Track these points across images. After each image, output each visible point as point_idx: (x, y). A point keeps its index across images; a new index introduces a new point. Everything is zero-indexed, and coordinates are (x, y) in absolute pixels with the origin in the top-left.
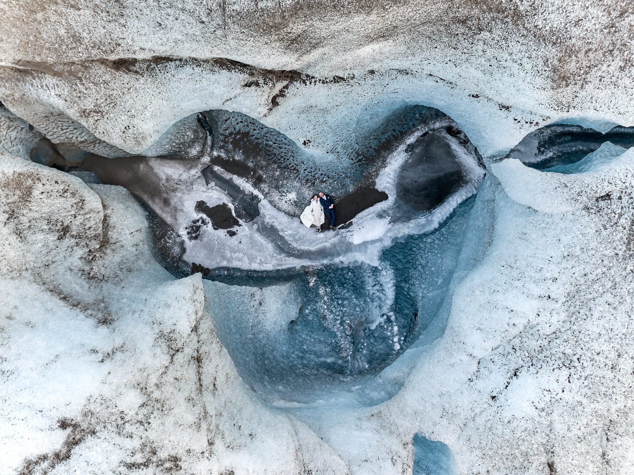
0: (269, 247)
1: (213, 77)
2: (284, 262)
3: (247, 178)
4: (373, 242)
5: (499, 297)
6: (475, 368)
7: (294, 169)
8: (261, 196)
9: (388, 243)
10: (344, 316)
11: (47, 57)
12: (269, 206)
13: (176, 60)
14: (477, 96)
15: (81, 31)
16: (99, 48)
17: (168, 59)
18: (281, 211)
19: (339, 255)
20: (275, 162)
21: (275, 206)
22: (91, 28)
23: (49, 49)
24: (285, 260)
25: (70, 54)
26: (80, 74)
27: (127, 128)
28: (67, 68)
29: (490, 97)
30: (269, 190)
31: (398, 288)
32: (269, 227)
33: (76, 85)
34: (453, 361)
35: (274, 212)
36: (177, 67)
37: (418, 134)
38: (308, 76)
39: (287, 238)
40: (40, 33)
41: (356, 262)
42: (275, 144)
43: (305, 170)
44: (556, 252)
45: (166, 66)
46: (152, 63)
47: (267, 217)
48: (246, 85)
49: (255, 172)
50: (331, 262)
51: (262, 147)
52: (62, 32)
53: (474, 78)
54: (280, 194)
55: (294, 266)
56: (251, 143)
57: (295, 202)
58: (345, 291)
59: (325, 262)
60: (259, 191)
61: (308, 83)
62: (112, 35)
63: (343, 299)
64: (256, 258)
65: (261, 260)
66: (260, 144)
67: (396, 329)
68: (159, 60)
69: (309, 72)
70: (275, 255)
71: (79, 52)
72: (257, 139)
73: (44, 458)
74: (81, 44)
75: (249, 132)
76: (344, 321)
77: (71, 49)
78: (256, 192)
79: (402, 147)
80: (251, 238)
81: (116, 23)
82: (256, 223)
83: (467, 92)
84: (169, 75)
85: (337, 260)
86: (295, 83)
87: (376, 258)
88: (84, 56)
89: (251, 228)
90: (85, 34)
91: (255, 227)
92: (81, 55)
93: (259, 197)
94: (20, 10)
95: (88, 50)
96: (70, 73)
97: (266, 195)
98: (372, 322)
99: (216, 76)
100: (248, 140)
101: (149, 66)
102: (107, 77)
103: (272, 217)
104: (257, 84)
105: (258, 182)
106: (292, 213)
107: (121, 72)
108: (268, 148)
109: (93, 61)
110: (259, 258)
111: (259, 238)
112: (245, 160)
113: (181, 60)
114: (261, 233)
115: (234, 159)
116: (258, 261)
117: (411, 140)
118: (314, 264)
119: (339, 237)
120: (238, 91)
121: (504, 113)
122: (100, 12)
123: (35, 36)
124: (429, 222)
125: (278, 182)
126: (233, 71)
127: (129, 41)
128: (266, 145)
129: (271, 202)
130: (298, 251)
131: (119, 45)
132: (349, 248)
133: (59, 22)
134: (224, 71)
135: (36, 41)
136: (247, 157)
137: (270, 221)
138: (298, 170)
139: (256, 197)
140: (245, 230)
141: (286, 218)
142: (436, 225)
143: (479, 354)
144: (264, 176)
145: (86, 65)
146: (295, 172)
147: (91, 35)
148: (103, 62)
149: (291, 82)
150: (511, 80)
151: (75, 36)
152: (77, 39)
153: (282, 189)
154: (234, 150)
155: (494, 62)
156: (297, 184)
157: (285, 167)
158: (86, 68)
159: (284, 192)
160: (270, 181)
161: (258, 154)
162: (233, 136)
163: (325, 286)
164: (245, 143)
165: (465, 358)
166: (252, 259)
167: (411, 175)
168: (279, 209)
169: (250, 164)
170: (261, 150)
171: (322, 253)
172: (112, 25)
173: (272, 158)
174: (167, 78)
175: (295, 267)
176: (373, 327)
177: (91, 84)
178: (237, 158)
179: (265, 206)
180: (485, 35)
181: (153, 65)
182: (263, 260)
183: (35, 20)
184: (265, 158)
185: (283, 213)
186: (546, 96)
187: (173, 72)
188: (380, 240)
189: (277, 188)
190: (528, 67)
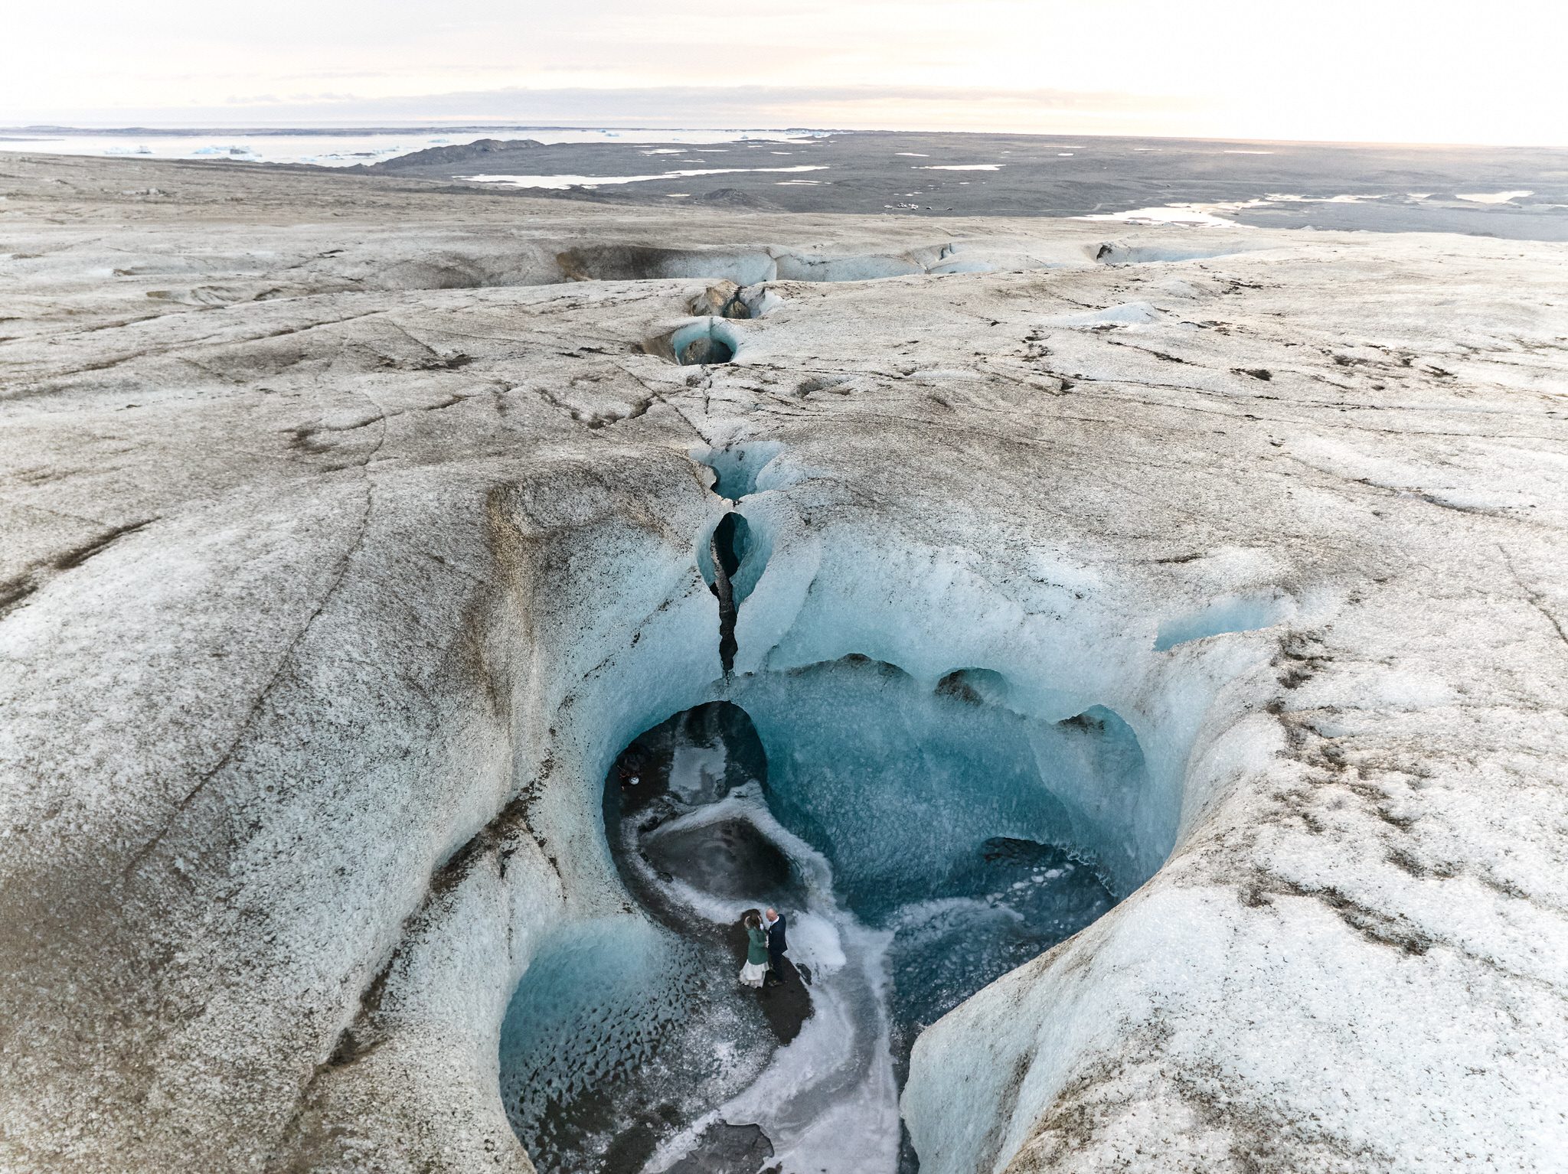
0: (838, 1112)
1: (459, 919)
2: (881, 1086)
3: (659, 1139)
4: (842, 935)
6: (1040, 617)
7: (664, 1027)
8: (711, 1118)
9: (847, 917)
10: (1001, 957)
11: (247, 1160)
12: (738, 1103)
13: (391, 965)
14: (637, 637)
15: (240, 1051)
16: (295, 1050)
17: (379, 981)
18: (754, 1081)
19: (867, 989)
21: (741, 1091)
22: (249, 1028)
23: (232, 1141)
24: (876, 1083)
25: (272, 1106)
26: (327, 1127)
28: (297, 1140)
29: (645, 616)
30: (699, 1096)
32: (791, 1109)
33: (345, 1148)
34: (1036, 642)
35: (755, 1094)
36: (404, 974)
38: (526, 790)
39: (822, 1076)
40: (186, 1132)
41: (883, 964)
45: (391, 993)
46: (371, 1015)
47: (765, 1108)
48: (502, 875)
49: (646, 1118)
50: (883, 1001)
51: (592, 1085)
52: (216, 1087)
53: (613, 619)
54: (714, 1076)
55: (890, 1069)
56: (577, 1107)
57: (737, 1047)
58: (947, 962)
59: (882, 1012)
60: (696, 1118)
61: (537, 794)
62: (287, 1003)
63: (965, 962)
64: (868, 1140)
65: (874, 1132)
66: (584, 1088)
68: (371, 998)
69: (524, 785)
70: (862, 1102)
71: (279, 1089)
72: (570, 1089)
74: (264, 1072)
76: (1012, 955)
77: (262, 1099)
78: (699, 1126)
80: (815, 1147)
81: (275, 970)
82: (777, 1132)
83: (627, 646)
84: (411, 999)
85: (878, 992)
86: (529, 812)
87: (877, 934)
88: (292, 1087)
89: (788, 1146)
90: (252, 1051)
91: (785, 1136)
92: (287, 1088)
93: (712, 1122)
94: (116, 1119)
95: (284, 1070)
96: (311, 1140)
97: (710, 1105)
99: (463, 909)
100: (568, 1109)
101: (372, 1021)
102: (361, 1086)
104: (507, 854)
105: (673, 1116)
106: (761, 1060)
107: (364, 1059)
108: (599, 1074)
109: (312, 1082)
110: (868, 1135)
111: (818, 1129)
112: (613, 1133)
113: (396, 954)
114: (805, 1124)
115: (602, 1157)
116: (876, 1137)
118: (886, 1032)
119: (827, 988)
120: (505, 893)
122: (236, 979)
123: (186, 1146)
124: (810, 862)
125: (685, 1073)
126: (468, 871)
127: (320, 986)
128: (592, 1073)
129: (729, 1098)
130: (855, 1056)
131: (311, 1012)
133: (194, 1075)
134: (461, 886)
135: (197, 1153)
136: (608, 1126)
137: (776, 1104)
138: (668, 1021)
139: (710, 1128)
140: (791, 1158)
141: (772, 1072)
142: (819, 857)
143: (1018, 615)
144: (663, 1100)
145: (311, 1099)
146: (669, 1027)
147: (260, 1039)
148: (322, 1070)
149: (526, 818)
151: (240, 1070)
152: (248, 1072)
153: (703, 1067)
154: (581, 1149)
158: (319, 1104)
159: (710, 1065)
160: (679, 1090)
161: (607, 1102)
167: (719, 879)
168: (750, 1083)
169: (628, 1124)
170: (599, 1092)
171: (863, 1014)
172: (272, 984)
173: (625, 1071)
174: (416, 1006)
175: (894, 1065)
176: (1019, 917)
177: (362, 1118)
178: (602, 1149)
179: (738, 1111)
181: (376, 1015)
182: (873, 1127)
183: (155, 1114)
184: (619, 1089)
185: (762, 1076)
187: (410, 989)
188: (840, 927)
189: (697, 1078)
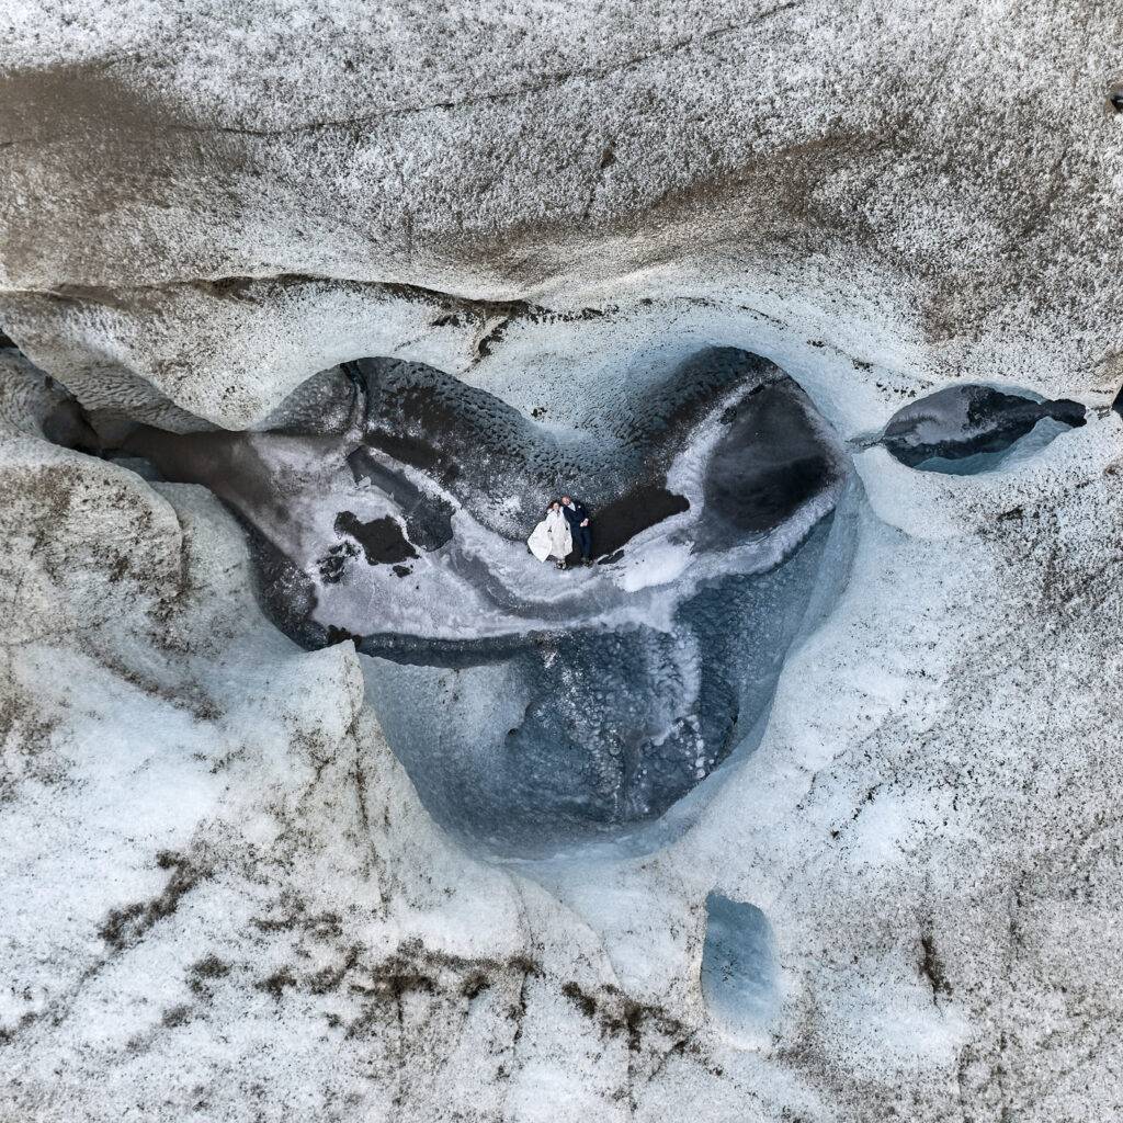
0: (471, 596)
1: (381, 309)
2: (498, 625)
3: (431, 470)
4: (661, 588)
5: (846, 674)
6: (807, 788)
7: (517, 455)
8: (455, 503)
9: (688, 590)
10: (606, 721)
11: (108, 279)
12: (470, 521)
13: (318, 280)
14: (820, 345)
15: (167, 238)
16: (193, 264)
17: (305, 278)
18: (492, 530)
19: (598, 611)
20: (483, 443)
21: (481, 522)
22: (184, 233)
23: (112, 267)
24: (500, 620)
25: (146, 273)
26: (159, 305)
27: (231, 390)
28: (138, 296)
29: (840, 347)
30: (471, 492)
31: (706, 671)
32: (470, 560)
33: (152, 322)
34: (773, 778)
35: (480, 532)
36: (320, 291)
37: (743, 390)
38: (539, 308)
39: (503, 580)
40: (101, 243)
41: (629, 624)
42: (482, 408)
43: (537, 456)
44: (935, 602)
45: (302, 289)
46: (277, 285)
47: (467, 541)
48: (436, 323)
49: (444, 457)
50: (585, 625)
51: (459, 413)
52: (136, 240)
53: (812, 317)
54: (491, 500)
55: (516, 631)
56: (438, 406)
57: (518, 514)
58: (610, 677)
59: (574, 624)
60: (452, 494)
61: (540, 319)
62: (217, 244)
63: (606, 692)
64: (447, 617)
65: (455, 620)
66: (454, 408)
67: (700, 744)
68: (292, 280)
69: (542, 303)
70: (481, 611)
71: (162, 271)
72: (449, 399)
73: (136, 910)
74: (165, 257)
75: (433, 389)
76: (607, 731)
77: (147, 266)
78: (446, 496)
79: (716, 414)
80: (437, 579)
81: (226, 228)
82: (448, 552)
83: (805, 338)
84: (306, 303)
85: (595, 621)
86: (518, 319)
87: (666, 617)
88: (168, 277)
89: (437, 562)
90: (172, 244)
91: (445, 559)
92: (163, 274)
93: (453, 504)
94: (75, 210)
95: (175, 266)
96: (143, 302)
97: (464, 502)
98: (659, 732)
99: (387, 307)
100: (432, 402)
101: (272, 289)
102: (204, 309)
103: (476, 542)
104: (455, 322)
105: (449, 477)
106: (513, 533)
107: (227, 301)
108: (469, 416)
109: (182, 283)
110: (452, 617)
111: (452, 580)
112: (426, 438)
113: (327, 280)
114: (455, 571)
115: (406, 435)
116: (450, 623)
117: (732, 400)
118: (552, 628)
119: (598, 578)
120: (422, 332)
121: (861, 374)
122: (201, 212)
123: (93, 248)
124: (766, 552)
125: (487, 477)
126: (415, 301)
127: (245, 254)
128: (467, 410)
129: (473, 514)
130: (524, 604)
131: (227, 258)
132: (617, 598)
133: (133, 226)
134: (400, 301)
135: (94, 255)
136: (431, 432)
137: (473, 550)
138: (523, 457)
139: (447, 504)
140: (425, 564)
141: (501, 543)
142: (777, 557)
143: (814, 765)
144: (462, 467)
145: (170, 290)
146: (518, 460)
147: (182, 244)
148: (197, 285)
149: (512, 318)
150: (867, 324)
151: (156, 245)
152: (159, 250)
153: (495, 491)
154: (407, 419)
155: (837, 296)
156: (521, 482)
157: (500, 451)
158: (170, 294)
159: (497, 496)
160: (473, 476)
161: (450, 427)
162: (405, 394)
163: (573, 667)
164: (426, 406)
165: (792, 773)
166: (438, 619)
168: (489, 528)
169: (437, 445)
170: (456, 419)
171: (568, 608)
172: (219, 230)
173: (477, 434)
174: (302, 308)
175: (518, 634)
176: (659, 741)
177: (177, 321)
178: (411, 434)
179: (462, 522)
180: (819, 257)
181: (279, 288)
182: (459, 620)
183: (96, 223)
184: (463, 433)
185: (496, 535)
186: (919, 351)
187: (312, 299)
188: (675, 584)
189: (485, 488)
190: (889, 307)
